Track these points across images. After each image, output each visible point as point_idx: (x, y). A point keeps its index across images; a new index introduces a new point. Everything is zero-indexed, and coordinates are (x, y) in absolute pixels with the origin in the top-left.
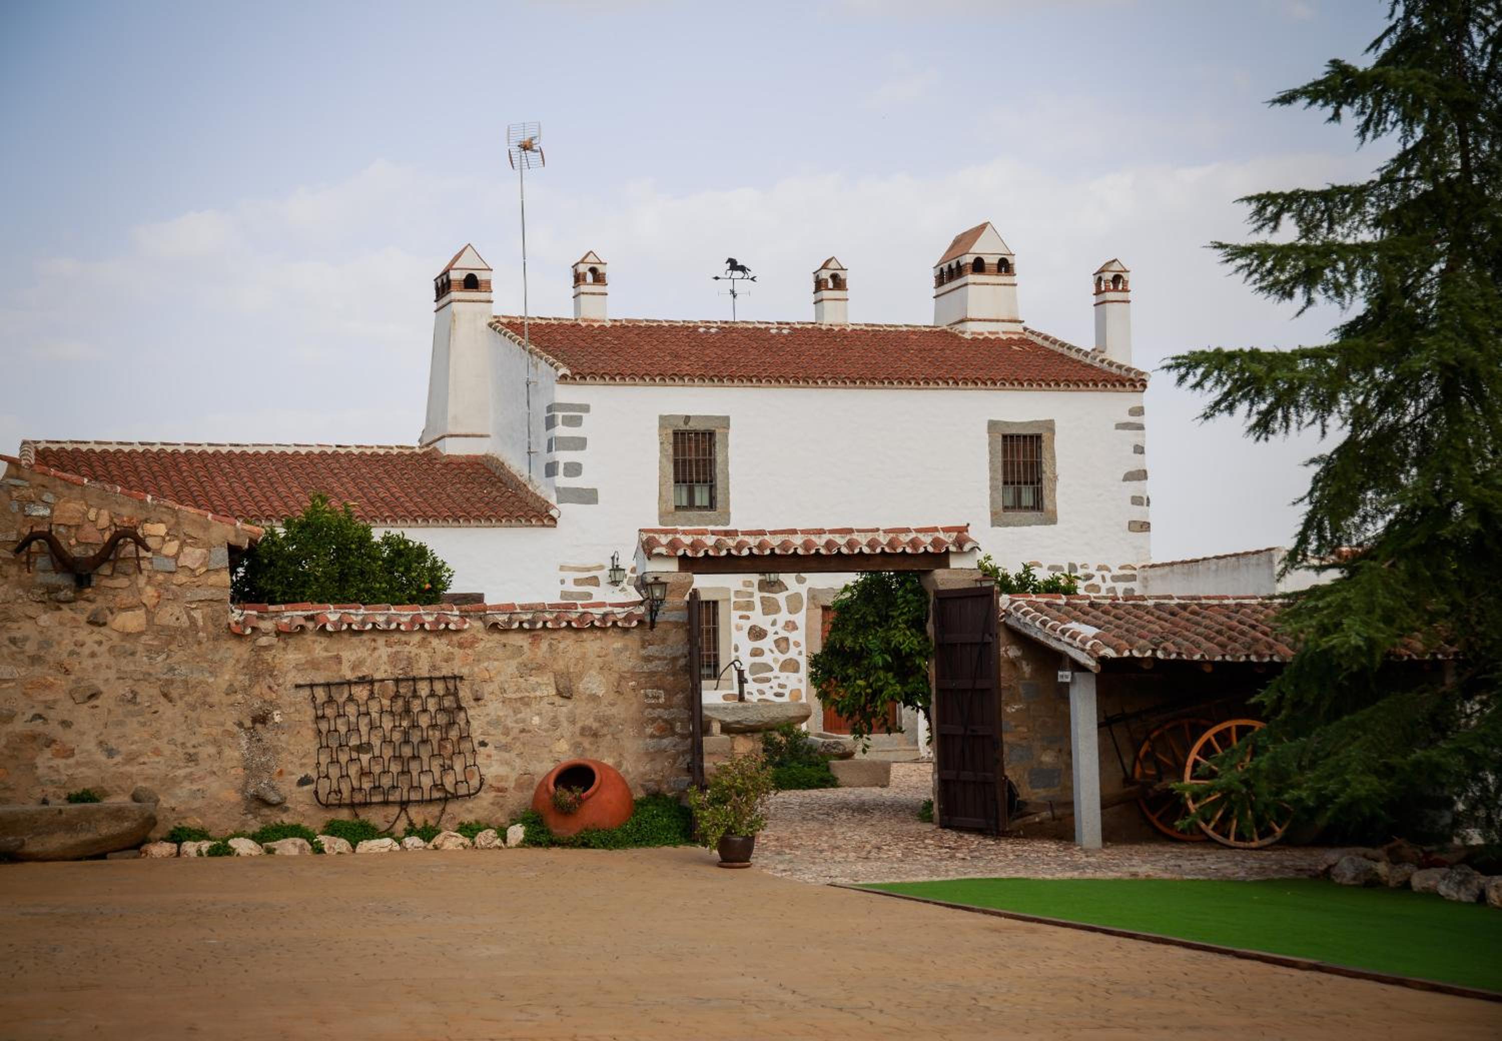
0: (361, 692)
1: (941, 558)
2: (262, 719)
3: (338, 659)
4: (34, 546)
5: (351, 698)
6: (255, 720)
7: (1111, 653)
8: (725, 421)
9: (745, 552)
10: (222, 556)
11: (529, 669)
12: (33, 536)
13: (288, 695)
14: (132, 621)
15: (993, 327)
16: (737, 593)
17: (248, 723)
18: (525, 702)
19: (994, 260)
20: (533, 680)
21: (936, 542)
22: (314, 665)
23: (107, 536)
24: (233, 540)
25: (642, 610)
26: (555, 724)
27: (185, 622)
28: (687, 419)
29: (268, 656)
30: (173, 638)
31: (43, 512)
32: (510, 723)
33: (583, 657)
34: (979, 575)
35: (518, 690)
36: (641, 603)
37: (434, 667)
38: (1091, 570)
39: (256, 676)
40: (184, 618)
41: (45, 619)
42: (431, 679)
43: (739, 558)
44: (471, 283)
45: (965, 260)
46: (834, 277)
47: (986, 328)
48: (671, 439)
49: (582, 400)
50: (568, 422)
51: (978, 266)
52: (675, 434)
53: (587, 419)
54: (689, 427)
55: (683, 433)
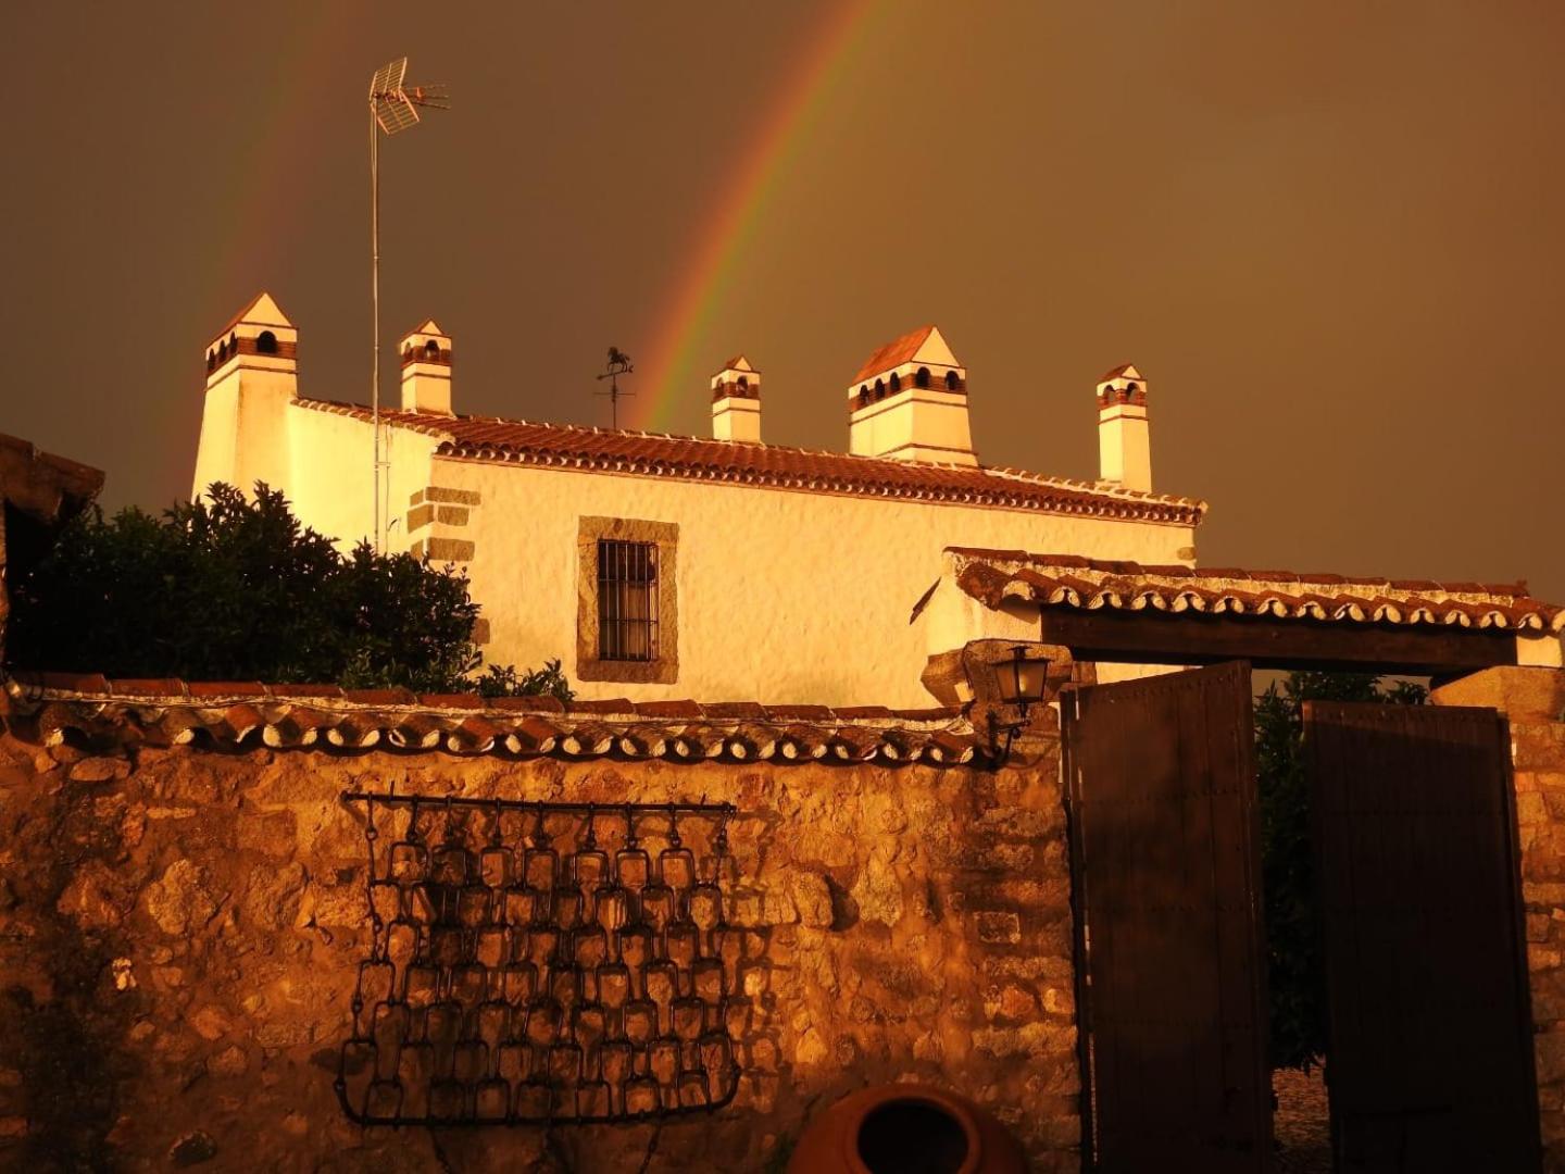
8: (671, 532)
15: (943, 456)
19: (941, 373)
28: (618, 522)
44: (266, 344)
45: (905, 370)
46: (742, 381)
47: (935, 458)
48: (594, 549)
49: (469, 487)
50: (449, 517)
51: (922, 379)
52: (601, 545)
53: (475, 514)
54: (621, 536)
55: (613, 544)
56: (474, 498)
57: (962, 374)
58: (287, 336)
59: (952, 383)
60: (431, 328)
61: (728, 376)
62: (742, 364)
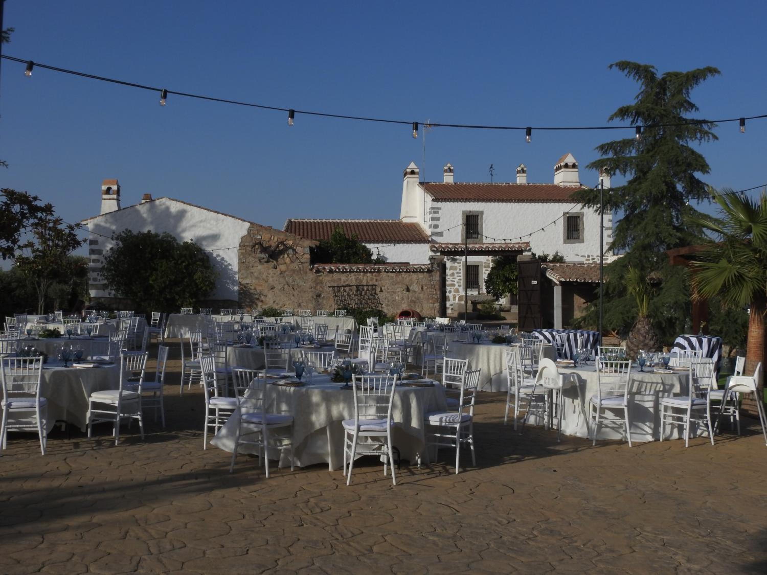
0: (347, 289)
1: (520, 252)
2: (319, 296)
3: (340, 279)
4: (257, 246)
5: (345, 291)
6: (317, 296)
7: (563, 280)
8: (482, 212)
9: (460, 250)
10: (308, 250)
11: (395, 283)
12: (256, 244)
13: (326, 289)
14: (283, 267)
15: (571, 184)
16: (485, 263)
17: (315, 297)
18: (394, 292)
19: (571, 164)
20: (396, 286)
21: (520, 247)
22: (334, 281)
23: (276, 243)
24: (311, 245)
25: (430, 266)
26: (403, 299)
27: (297, 268)
28: (470, 211)
29: (321, 278)
30: (294, 272)
31: (259, 237)
32: (390, 298)
33: (411, 280)
34: (531, 257)
35: (392, 289)
36: (429, 264)
37: (368, 282)
38: (594, 257)
39: (317, 284)
40: (297, 267)
41: (260, 267)
42: (367, 286)
43: (458, 251)
44: (413, 173)
45: (563, 164)
46: (522, 169)
47: (568, 185)
48: (465, 217)
49: (439, 206)
50: (435, 213)
51: (566, 166)
52: (467, 216)
53: (440, 212)
54: (471, 214)
55: (469, 216)
56: (440, 209)
57: (577, 164)
58: (417, 170)
59: (574, 166)
60: (449, 165)
61: (519, 169)
62: (522, 166)
